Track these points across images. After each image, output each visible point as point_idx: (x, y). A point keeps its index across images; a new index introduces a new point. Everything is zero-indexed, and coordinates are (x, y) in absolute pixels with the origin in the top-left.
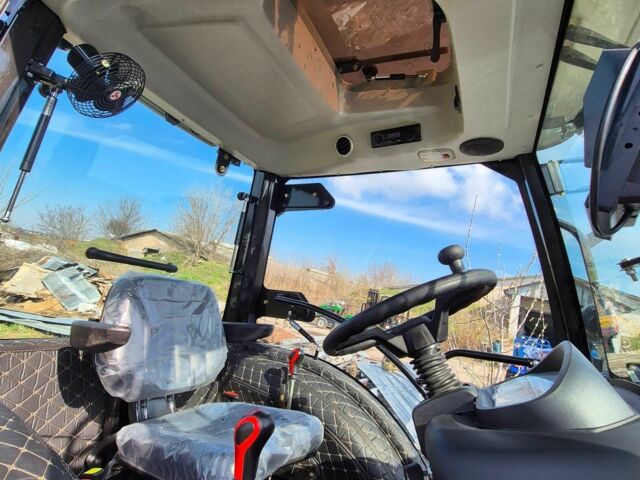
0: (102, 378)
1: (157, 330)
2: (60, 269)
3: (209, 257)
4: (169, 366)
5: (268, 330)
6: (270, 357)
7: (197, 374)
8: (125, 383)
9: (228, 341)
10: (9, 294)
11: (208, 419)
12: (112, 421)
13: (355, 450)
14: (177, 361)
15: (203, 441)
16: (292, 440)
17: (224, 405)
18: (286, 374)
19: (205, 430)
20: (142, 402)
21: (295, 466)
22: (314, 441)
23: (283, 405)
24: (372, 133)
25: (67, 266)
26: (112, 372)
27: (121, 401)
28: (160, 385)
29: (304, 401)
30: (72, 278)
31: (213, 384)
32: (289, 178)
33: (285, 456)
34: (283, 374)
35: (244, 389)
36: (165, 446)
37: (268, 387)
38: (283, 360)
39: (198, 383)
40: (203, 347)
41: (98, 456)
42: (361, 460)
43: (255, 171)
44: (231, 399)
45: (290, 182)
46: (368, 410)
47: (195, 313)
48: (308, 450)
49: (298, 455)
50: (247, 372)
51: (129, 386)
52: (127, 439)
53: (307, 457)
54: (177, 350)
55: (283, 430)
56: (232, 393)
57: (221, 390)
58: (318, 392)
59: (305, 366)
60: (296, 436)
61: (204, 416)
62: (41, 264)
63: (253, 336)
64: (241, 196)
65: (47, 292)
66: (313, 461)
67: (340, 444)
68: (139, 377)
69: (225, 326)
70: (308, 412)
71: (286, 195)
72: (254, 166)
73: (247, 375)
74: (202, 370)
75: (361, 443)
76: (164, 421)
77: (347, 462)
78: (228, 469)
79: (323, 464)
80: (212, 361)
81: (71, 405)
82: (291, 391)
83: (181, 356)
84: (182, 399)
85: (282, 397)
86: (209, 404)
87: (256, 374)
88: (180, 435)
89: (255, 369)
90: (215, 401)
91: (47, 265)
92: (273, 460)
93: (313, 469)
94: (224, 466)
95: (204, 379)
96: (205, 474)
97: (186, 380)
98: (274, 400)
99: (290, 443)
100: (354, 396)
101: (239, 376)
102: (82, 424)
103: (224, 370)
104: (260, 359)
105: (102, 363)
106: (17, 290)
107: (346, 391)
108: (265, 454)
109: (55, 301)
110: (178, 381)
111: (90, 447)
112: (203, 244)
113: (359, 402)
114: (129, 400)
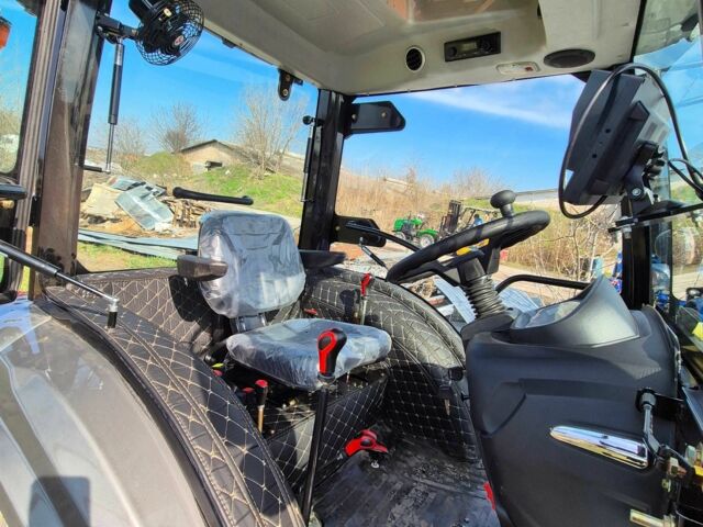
0: (208, 300)
1: (245, 260)
2: (129, 188)
3: (276, 169)
4: (258, 290)
5: (340, 258)
6: (344, 280)
7: (282, 296)
8: (226, 304)
9: (305, 267)
10: (89, 215)
11: (294, 331)
12: (219, 332)
13: (420, 357)
14: (264, 285)
15: (294, 347)
16: (363, 348)
17: (306, 320)
18: (359, 295)
19: (293, 340)
20: (240, 318)
21: (369, 368)
22: (383, 350)
23: (357, 321)
24: (446, 44)
25: (136, 185)
26: (216, 296)
27: (224, 317)
28: (252, 304)
29: (376, 318)
30: (143, 197)
31: (294, 304)
32: (355, 97)
33: (358, 360)
34: (356, 295)
35: (323, 308)
36: (265, 350)
37: (343, 306)
38: (356, 283)
39: (283, 303)
40: (284, 274)
41: (212, 356)
42: (425, 365)
43: (320, 90)
44: (312, 316)
45: (356, 101)
46: (434, 326)
47: (274, 244)
48: (377, 356)
49: (369, 359)
50: (324, 293)
51: (230, 306)
52: (235, 346)
53: (378, 361)
54: (263, 277)
55: (357, 341)
56: (312, 311)
57: (302, 308)
58: (388, 310)
59: (377, 288)
60: (367, 346)
61: (290, 329)
62: (111, 183)
63: (327, 263)
64: (306, 120)
65: (122, 212)
66: (384, 365)
67: (406, 352)
68: (236, 298)
69: (301, 253)
70: (379, 327)
71: (354, 117)
72: (318, 85)
73: (324, 296)
74: (285, 292)
75: (425, 352)
76: (260, 333)
77: (413, 367)
78: (314, 368)
79: (393, 367)
80: (294, 285)
81: (187, 320)
82: (363, 309)
83: (267, 281)
84: (271, 315)
85: (356, 315)
86: (293, 320)
87: (332, 294)
88: (275, 343)
89: (330, 290)
90: (298, 317)
91: (117, 184)
92: (348, 362)
93: (384, 371)
94: (311, 366)
95: (287, 301)
96: (298, 370)
97: (272, 301)
98: (349, 317)
99: (362, 351)
100: (422, 314)
101: (317, 296)
102: (197, 334)
103: (304, 291)
104: (335, 281)
105: (206, 289)
106: (96, 211)
107: (414, 310)
108: (341, 358)
109: (132, 221)
110: (266, 302)
111: (205, 350)
112: (268, 154)
113: (425, 319)
114: (231, 316)
